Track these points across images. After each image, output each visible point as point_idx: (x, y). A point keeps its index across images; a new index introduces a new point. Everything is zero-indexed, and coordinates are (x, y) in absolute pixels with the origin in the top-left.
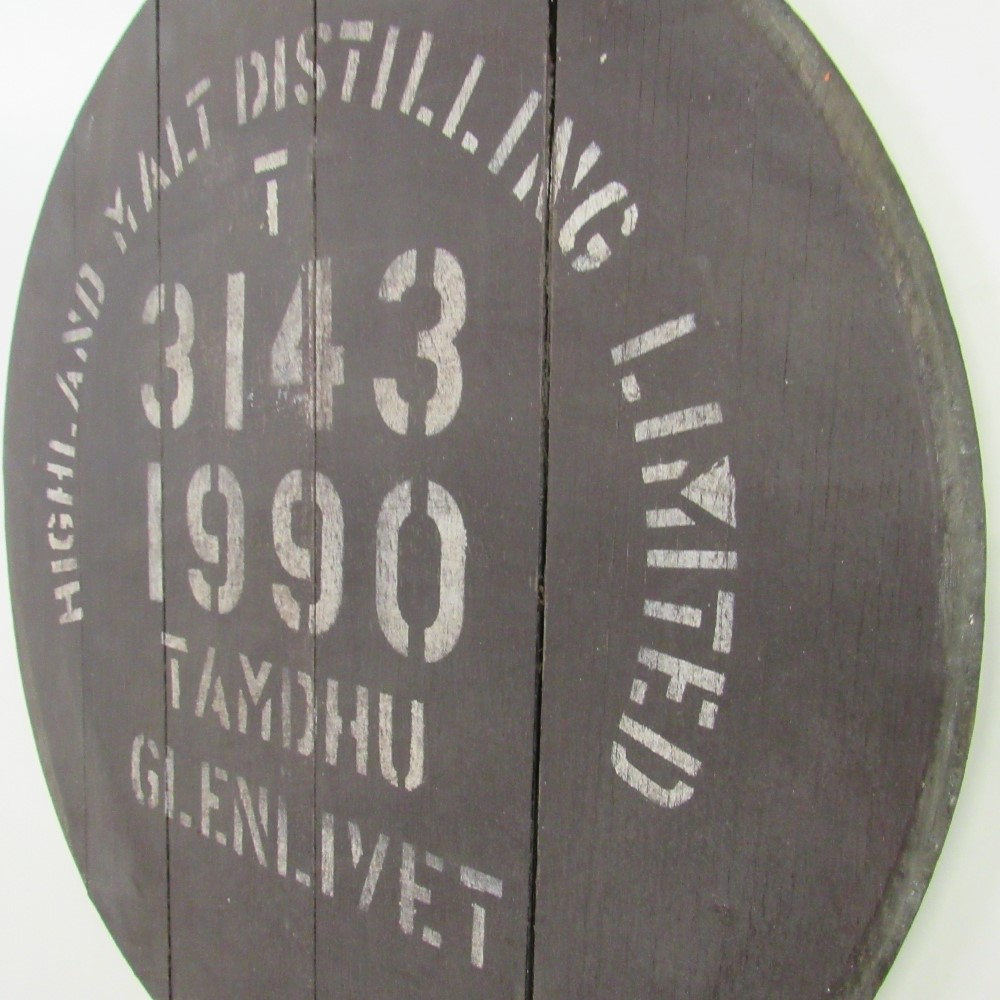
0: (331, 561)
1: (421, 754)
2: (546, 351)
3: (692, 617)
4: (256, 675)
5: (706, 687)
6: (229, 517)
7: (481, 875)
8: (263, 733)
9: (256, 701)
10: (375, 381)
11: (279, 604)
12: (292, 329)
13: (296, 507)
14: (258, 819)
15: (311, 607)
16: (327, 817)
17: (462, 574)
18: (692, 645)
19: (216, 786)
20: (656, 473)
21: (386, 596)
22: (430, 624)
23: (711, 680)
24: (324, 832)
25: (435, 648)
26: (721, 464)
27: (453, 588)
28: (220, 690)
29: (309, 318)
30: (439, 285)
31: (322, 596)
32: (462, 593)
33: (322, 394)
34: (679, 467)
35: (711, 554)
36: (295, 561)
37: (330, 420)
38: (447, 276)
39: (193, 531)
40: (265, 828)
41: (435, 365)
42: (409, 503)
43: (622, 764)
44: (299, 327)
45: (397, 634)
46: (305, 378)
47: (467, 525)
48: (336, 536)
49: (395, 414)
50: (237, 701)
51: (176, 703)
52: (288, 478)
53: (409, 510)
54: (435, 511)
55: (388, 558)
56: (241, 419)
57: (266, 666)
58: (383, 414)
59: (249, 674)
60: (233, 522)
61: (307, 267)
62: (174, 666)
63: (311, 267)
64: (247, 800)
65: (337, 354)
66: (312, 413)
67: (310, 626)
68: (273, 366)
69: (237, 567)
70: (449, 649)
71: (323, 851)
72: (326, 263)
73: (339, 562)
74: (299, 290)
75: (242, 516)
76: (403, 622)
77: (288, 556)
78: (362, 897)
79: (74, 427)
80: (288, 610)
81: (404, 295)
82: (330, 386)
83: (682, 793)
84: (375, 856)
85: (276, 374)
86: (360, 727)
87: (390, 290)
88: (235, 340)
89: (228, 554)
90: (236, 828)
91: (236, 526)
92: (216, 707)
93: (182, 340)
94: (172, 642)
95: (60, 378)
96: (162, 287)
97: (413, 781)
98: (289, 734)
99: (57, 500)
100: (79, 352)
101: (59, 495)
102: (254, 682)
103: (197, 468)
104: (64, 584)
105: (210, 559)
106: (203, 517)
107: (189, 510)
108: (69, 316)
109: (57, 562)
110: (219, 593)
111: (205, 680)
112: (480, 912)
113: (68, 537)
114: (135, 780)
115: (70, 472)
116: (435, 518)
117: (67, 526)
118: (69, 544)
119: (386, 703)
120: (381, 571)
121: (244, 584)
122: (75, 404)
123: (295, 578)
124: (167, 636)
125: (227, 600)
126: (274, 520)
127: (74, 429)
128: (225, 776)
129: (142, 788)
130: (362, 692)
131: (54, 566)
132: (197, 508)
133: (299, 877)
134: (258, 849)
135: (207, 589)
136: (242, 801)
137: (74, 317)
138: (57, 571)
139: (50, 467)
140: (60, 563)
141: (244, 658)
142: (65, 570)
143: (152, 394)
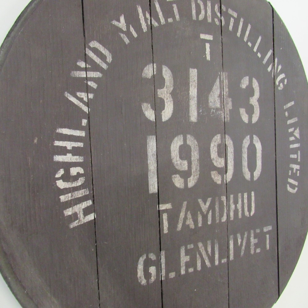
0: (230, 160)
1: (254, 205)
4: (205, 204)
5: (298, 168)
6: (192, 153)
7: (267, 227)
8: (209, 222)
9: (205, 213)
10: (240, 109)
11: (213, 177)
12: (216, 90)
13: (219, 146)
14: (207, 252)
15: (225, 175)
16: (231, 236)
17: (261, 156)
18: (296, 161)
20: (291, 130)
21: (245, 166)
22: (255, 171)
24: (230, 242)
25: (256, 176)
27: (259, 160)
28: (189, 216)
29: (222, 89)
31: (228, 171)
33: (226, 111)
34: (293, 129)
35: (297, 144)
36: (219, 162)
37: (229, 119)
38: (255, 85)
39: (174, 161)
40: (210, 254)
41: (253, 106)
42: (249, 141)
43: (289, 188)
44: (219, 91)
45: (248, 176)
46: (221, 106)
47: (262, 144)
49: (245, 118)
50: (197, 216)
51: (165, 232)
52: (216, 137)
54: (255, 142)
55: (245, 156)
56: (197, 118)
57: (209, 199)
58: (242, 118)
59: (202, 205)
60: (194, 154)
61: (221, 73)
62: (165, 217)
63: (222, 74)
64: (202, 249)
65: (230, 100)
66: (223, 117)
67: (225, 181)
68: (210, 101)
69: (196, 169)
70: (259, 176)
71: (230, 248)
72: (226, 74)
73: (233, 160)
74: (218, 80)
75: (198, 151)
76: (249, 172)
77: (216, 161)
80: (217, 178)
81: (246, 87)
82: (228, 109)
83: (296, 190)
84: (244, 239)
85: (210, 104)
86: (239, 206)
87: (243, 85)
88: (193, 91)
89: (192, 166)
90: (198, 262)
91: (195, 155)
92: (188, 222)
93: (166, 87)
94: (163, 207)
95: (69, 95)
96: (155, 65)
97: (252, 213)
98: (218, 218)
99: (66, 161)
100: (89, 83)
101: (69, 158)
102: (205, 207)
103: (176, 136)
104: (74, 205)
105: (183, 169)
106: (179, 154)
107: (172, 153)
108: (78, 64)
109: (66, 195)
110: (188, 181)
111: (182, 215)
112: (268, 236)
113: (78, 179)
114: (140, 277)
115: (80, 145)
116: (255, 144)
117: (78, 173)
118: (80, 182)
119: (246, 195)
120: (243, 160)
121: (199, 174)
122: (85, 109)
123: (219, 168)
124: (160, 205)
125: (192, 182)
126: (211, 151)
127: (84, 122)
128: (192, 246)
129: (145, 278)
130: (240, 195)
131: (63, 198)
132: (176, 151)
133: (223, 261)
134: (208, 263)
135: (182, 181)
136: (200, 251)
137: (82, 64)
138: (67, 200)
139: (57, 143)
140: (70, 195)
141: (200, 201)
142: (76, 197)
143: (150, 107)
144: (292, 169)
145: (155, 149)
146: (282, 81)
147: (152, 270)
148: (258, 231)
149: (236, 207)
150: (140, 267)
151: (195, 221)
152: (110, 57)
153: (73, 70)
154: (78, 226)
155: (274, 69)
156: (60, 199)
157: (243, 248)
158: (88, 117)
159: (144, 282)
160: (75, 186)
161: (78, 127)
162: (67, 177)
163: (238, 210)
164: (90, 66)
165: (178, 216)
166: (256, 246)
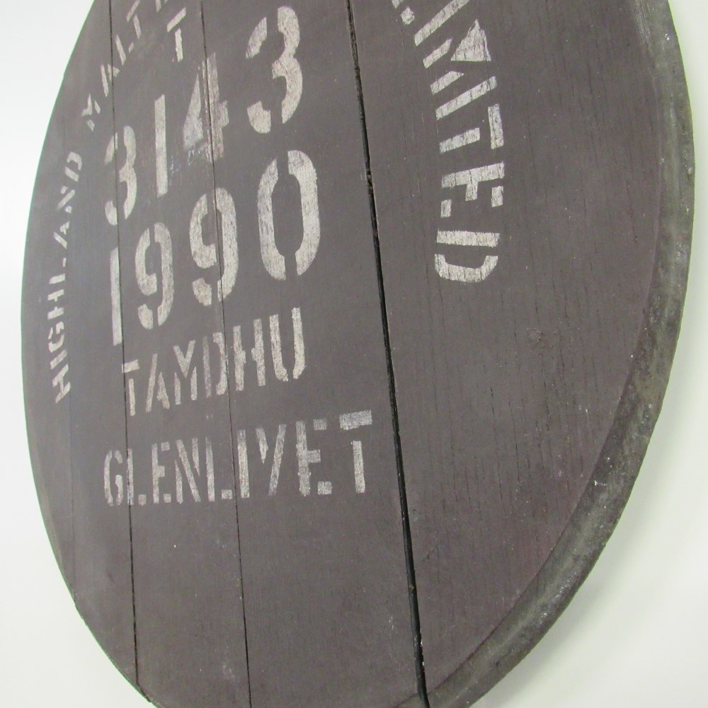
0: (229, 242)
1: (302, 345)
2: (352, 26)
3: (473, 136)
4: (185, 357)
5: (492, 177)
6: (162, 255)
7: (354, 415)
8: (192, 396)
9: (186, 375)
10: (248, 109)
11: (197, 294)
12: (195, 107)
13: (204, 220)
14: (192, 463)
15: (219, 283)
16: (241, 434)
18: (477, 155)
19: (162, 458)
20: (433, 58)
21: (267, 245)
22: (299, 247)
23: (495, 171)
24: (239, 447)
25: (304, 262)
26: (473, 27)
27: (310, 214)
28: (162, 383)
30: (281, 29)
31: (225, 270)
32: (318, 213)
33: (216, 137)
34: (447, 45)
35: (478, 87)
36: (206, 257)
37: (222, 150)
38: (286, 21)
39: (140, 280)
40: (198, 471)
41: (284, 78)
42: (276, 174)
43: (443, 268)
44: (199, 105)
45: (277, 268)
46: (205, 134)
47: (315, 166)
49: (262, 123)
50: (173, 382)
51: (133, 413)
52: (198, 205)
53: (277, 178)
54: (294, 168)
55: (267, 218)
56: (167, 185)
57: (192, 344)
58: (255, 127)
59: (180, 358)
60: (165, 256)
61: (201, 66)
62: (131, 385)
63: (204, 65)
64: (183, 455)
65: (223, 107)
66: (210, 152)
67: (219, 296)
68: (185, 139)
69: (169, 286)
70: (313, 257)
71: (240, 463)
72: (213, 57)
73: (235, 239)
74: (197, 83)
75: (171, 249)
76: (280, 256)
77: (201, 257)
78: (271, 484)
79: (65, 260)
80: (203, 293)
81: (261, 48)
82: (221, 129)
83: (491, 262)
84: (277, 445)
85: (187, 143)
86: (258, 353)
87: (252, 50)
88: (161, 139)
89: (163, 281)
90: (177, 483)
92: (159, 397)
94: (128, 368)
95: (56, 234)
97: (298, 370)
98: (210, 385)
100: (66, 210)
102: (184, 361)
103: (140, 236)
104: (58, 372)
105: (151, 292)
106: (145, 266)
107: (137, 267)
108: (61, 192)
109: (54, 360)
110: (159, 312)
111: (152, 381)
112: (357, 446)
113: (60, 338)
114: (106, 490)
116: (294, 173)
117: (60, 330)
119: (274, 322)
120: (262, 230)
121: (174, 294)
123: (207, 269)
124: (125, 365)
125: (163, 314)
128: (168, 447)
129: (112, 493)
130: (257, 324)
132: (142, 262)
133: (224, 496)
134: (195, 492)
135: (150, 314)
136: (180, 458)
138: (54, 366)
141: (176, 349)
142: (59, 362)
144: (459, 192)
147: (119, 479)
148: (320, 425)
149: (249, 356)
151: (171, 395)
152: (81, 162)
156: (50, 366)
157: (276, 470)
159: (111, 500)
163: (255, 363)
166: (318, 472)
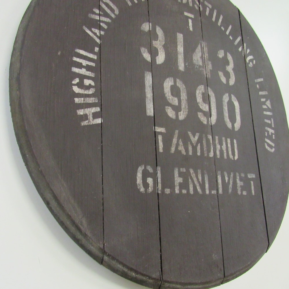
1: (237, 151)
3: (270, 122)
4: (194, 137)
5: (273, 133)
6: (181, 93)
7: (251, 174)
8: (198, 153)
9: (195, 145)
10: (219, 71)
11: (200, 117)
13: (203, 94)
14: (198, 179)
15: (210, 119)
16: (219, 172)
17: (239, 113)
18: (270, 126)
19: (181, 175)
20: (263, 100)
21: (226, 116)
22: (235, 123)
23: (273, 131)
24: (218, 177)
25: (237, 128)
26: (269, 100)
27: (238, 116)
28: (181, 143)
29: (203, 53)
30: (228, 59)
31: (212, 116)
32: (240, 117)
33: (207, 70)
34: (265, 99)
35: (270, 113)
36: (204, 107)
37: (210, 76)
38: (230, 58)
39: (167, 95)
40: (201, 182)
41: (230, 73)
42: (228, 98)
43: (266, 146)
44: (201, 54)
45: (229, 125)
46: (203, 65)
47: (239, 103)
48: (214, 102)
49: (223, 80)
50: (188, 145)
51: (161, 150)
52: (200, 87)
54: (233, 100)
55: (226, 108)
56: (184, 68)
57: (198, 134)
58: (221, 78)
59: (192, 137)
60: (183, 94)
61: (201, 41)
62: (160, 138)
63: (202, 43)
64: (193, 176)
65: (210, 63)
67: (210, 123)
68: (194, 59)
69: (185, 107)
70: (239, 128)
71: (219, 182)
72: (206, 43)
73: (215, 108)
74: (199, 46)
75: (186, 93)
76: (230, 122)
77: (202, 105)
78: (230, 190)
80: (203, 119)
81: (222, 57)
82: (209, 69)
83: (273, 150)
84: (231, 178)
85: (194, 61)
86: (224, 147)
87: (219, 55)
88: (180, 49)
89: (182, 103)
90: (190, 186)
91: (184, 96)
92: (180, 148)
93: (159, 41)
94: (158, 129)
95: (86, 28)
96: (150, 24)
97: (236, 157)
98: (206, 152)
99: (81, 73)
100: (101, 24)
101: (83, 71)
102: (194, 139)
103: (168, 78)
104: (86, 108)
105: (175, 104)
106: (171, 92)
107: (165, 89)
108: (94, 10)
109: (80, 99)
110: (179, 114)
111: (175, 141)
112: (252, 182)
113: (90, 89)
114: (139, 184)
115: (93, 64)
116: (233, 102)
117: (90, 85)
118: (91, 91)
119: (229, 141)
120: (224, 111)
121: (188, 112)
122: (98, 41)
123: (204, 111)
124: (156, 127)
125: (182, 116)
126: (197, 96)
127: (97, 49)
128: (184, 170)
129: (144, 186)
130: (224, 138)
131: (77, 100)
132: (168, 89)
133: (213, 192)
134: (199, 190)
135: (174, 113)
136: (192, 176)
137: (97, 11)
138: (80, 102)
139: (75, 59)
140: (82, 99)
141: (189, 133)
142: (87, 102)
143: (147, 51)
144: (268, 132)
145: (151, 83)
146: (251, 60)
147: (150, 181)
148: (243, 175)
149: (221, 148)
150: (139, 175)
151: (187, 150)
152: (118, 11)
153: (90, 13)
154: (88, 125)
155: (244, 51)
156: (74, 100)
157: (231, 186)
158: (100, 46)
159: (142, 190)
160: (87, 93)
161: (92, 51)
162: (81, 85)
163: (223, 151)
164: (102, 14)
165: (171, 141)
166: (243, 188)
